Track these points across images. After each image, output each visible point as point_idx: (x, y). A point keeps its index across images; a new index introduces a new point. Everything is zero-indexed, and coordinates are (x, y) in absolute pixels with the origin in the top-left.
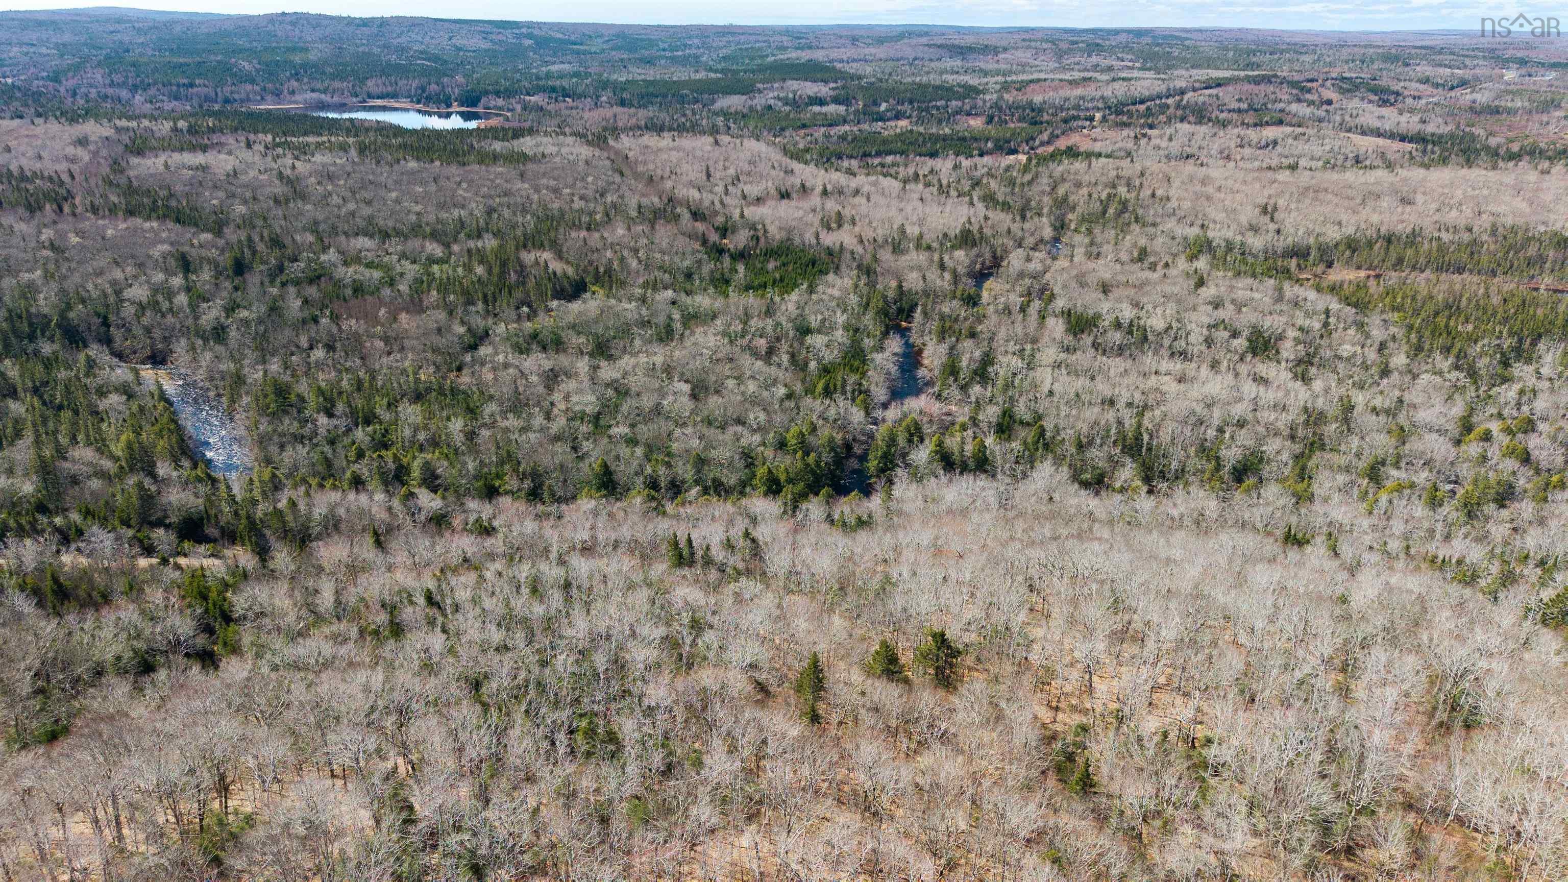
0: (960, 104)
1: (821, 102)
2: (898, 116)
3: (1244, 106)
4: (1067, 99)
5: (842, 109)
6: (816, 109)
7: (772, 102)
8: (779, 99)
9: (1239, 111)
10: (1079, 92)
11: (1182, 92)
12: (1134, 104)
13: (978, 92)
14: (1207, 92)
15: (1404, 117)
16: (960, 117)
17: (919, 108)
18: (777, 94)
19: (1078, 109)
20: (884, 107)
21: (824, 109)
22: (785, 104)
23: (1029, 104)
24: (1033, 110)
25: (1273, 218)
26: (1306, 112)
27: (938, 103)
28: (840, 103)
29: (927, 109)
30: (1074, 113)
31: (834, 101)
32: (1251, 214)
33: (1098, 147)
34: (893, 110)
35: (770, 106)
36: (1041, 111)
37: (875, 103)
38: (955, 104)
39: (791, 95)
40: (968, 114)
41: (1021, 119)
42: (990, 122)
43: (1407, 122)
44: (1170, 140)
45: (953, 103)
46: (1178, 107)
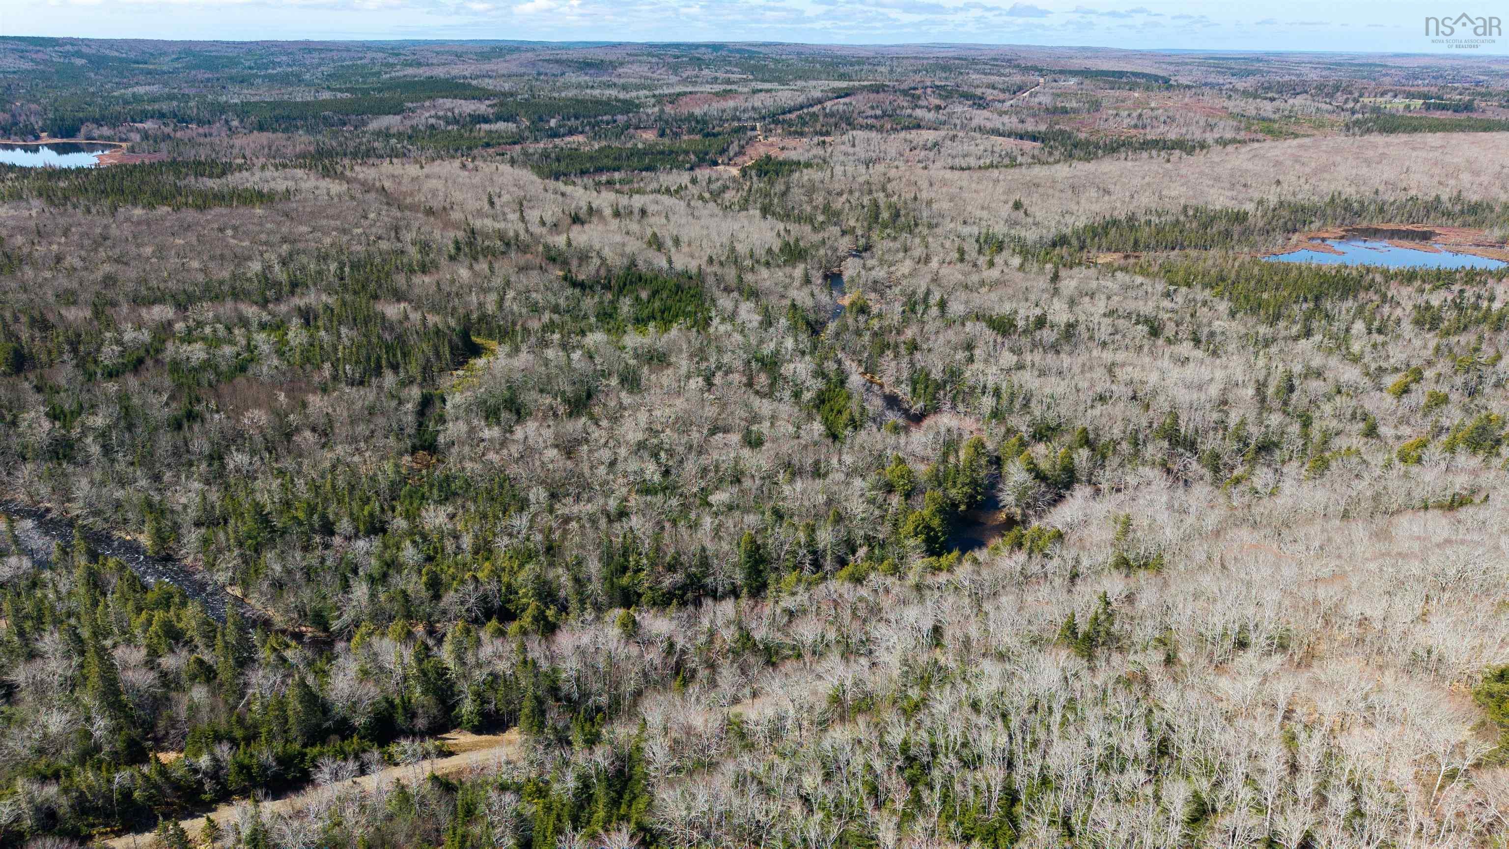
0: (625, 118)
1: (486, 120)
2: (571, 132)
3: (879, 112)
4: (724, 111)
5: (512, 126)
6: (486, 127)
7: (432, 121)
8: (439, 118)
9: (876, 117)
10: (731, 104)
11: (820, 101)
12: (784, 113)
13: (638, 106)
14: (842, 100)
15: (1006, 119)
16: (632, 131)
17: (589, 123)
18: (433, 113)
19: (739, 120)
20: (553, 123)
21: (493, 127)
22: (448, 123)
23: (691, 117)
24: (698, 122)
25: (1026, 213)
26: (931, 116)
27: (605, 118)
28: (506, 120)
29: (598, 124)
30: (736, 124)
31: (499, 118)
32: (1006, 210)
33: (793, 155)
34: (564, 126)
35: (432, 126)
36: (705, 123)
37: (541, 119)
38: (621, 118)
39: (450, 114)
40: (637, 128)
41: (691, 131)
42: (662, 135)
43: (1010, 122)
44: (854, 146)
45: (619, 117)
46: (826, 115)
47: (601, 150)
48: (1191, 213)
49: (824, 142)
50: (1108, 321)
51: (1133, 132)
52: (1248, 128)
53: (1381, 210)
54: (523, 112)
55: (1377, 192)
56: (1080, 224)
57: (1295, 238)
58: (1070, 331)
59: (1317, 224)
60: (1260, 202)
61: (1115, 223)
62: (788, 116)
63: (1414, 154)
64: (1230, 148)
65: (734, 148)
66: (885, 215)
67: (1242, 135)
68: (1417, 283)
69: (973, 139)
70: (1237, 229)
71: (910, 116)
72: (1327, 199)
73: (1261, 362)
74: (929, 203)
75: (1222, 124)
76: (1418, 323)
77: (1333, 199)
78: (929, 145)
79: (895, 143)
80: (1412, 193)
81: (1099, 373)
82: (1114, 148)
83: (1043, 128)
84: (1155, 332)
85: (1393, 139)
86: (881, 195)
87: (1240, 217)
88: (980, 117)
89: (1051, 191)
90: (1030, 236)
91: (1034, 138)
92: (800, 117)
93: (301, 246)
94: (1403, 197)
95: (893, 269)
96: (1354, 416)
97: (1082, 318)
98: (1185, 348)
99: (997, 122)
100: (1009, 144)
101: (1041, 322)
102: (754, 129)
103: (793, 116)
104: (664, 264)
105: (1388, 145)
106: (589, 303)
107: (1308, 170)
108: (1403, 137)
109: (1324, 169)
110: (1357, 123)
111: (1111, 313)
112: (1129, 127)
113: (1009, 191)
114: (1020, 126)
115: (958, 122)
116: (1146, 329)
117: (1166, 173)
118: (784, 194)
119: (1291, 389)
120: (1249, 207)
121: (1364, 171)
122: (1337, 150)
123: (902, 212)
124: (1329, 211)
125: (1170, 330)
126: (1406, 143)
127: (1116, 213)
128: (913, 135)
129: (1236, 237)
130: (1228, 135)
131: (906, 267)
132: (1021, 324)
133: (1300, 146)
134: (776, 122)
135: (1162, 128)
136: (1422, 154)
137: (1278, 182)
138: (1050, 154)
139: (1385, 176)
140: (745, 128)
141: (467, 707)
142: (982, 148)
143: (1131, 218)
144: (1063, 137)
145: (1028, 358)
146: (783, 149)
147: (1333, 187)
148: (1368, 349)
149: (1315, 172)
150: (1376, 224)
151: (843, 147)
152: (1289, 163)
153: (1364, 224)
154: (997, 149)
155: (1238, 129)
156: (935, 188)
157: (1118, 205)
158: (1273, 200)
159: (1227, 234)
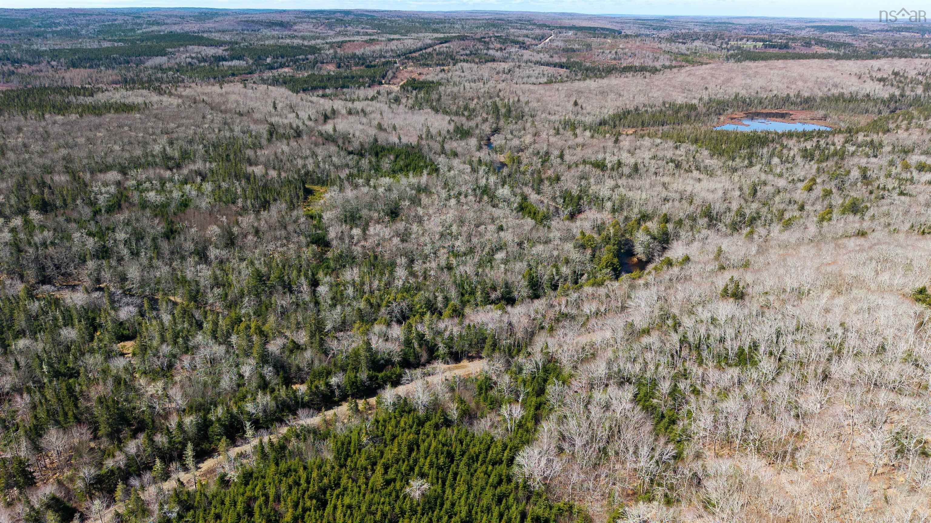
0: (313, 57)
1: (224, 59)
2: (282, 66)
3: (468, 52)
4: (373, 52)
5: (242, 63)
6: (226, 63)
7: (189, 60)
8: (193, 58)
9: (467, 55)
10: (377, 47)
11: (431, 46)
12: (410, 53)
13: (319, 49)
14: (444, 45)
15: (541, 55)
16: (319, 65)
17: (291, 60)
18: (188, 55)
19: (385, 57)
20: (269, 60)
21: (230, 63)
22: (200, 62)
23: (354, 56)
24: (359, 59)
25: (582, 107)
26: (498, 54)
27: (301, 57)
28: (238, 59)
29: (297, 60)
30: (383, 60)
31: (232, 58)
32: (570, 106)
33: (430, 78)
34: (276, 62)
35: (190, 63)
36: (364, 59)
37: (260, 58)
38: (311, 57)
39: (199, 55)
40: (322, 63)
41: (357, 64)
42: (339, 67)
43: (544, 57)
44: (463, 72)
45: (309, 56)
46: (437, 54)
47: (309, 76)
48: (667, 106)
49: (444, 70)
50: (653, 161)
51: (614, 62)
52: (676, 59)
53: (761, 103)
54: (246, 54)
55: (757, 93)
56: (611, 112)
57: (722, 118)
58: (636, 168)
59: (730, 111)
60: (701, 99)
61: (629, 112)
62: (414, 55)
63: (772, 72)
64: (675, 70)
65: (390, 74)
66: (503, 111)
67: (674, 63)
68: (795, 139)
69: (531, 67)
70: (693, 113)
71: (486, 54)
72: (733, 97)
73: (736, 179)
74: (527, 103)
75: (662, 57)
76: (804, 157)
77: (736, 96)
78: (506, 71)
79: (485, 70)
80: (775, 92)
81: (659, 188)
82: (610, 71)
83: (564, 60)
84: (678, 166)
85: (756, 63)
86: (497, 99)
87: (693, 108)
88: (527, 54)
89: (591, 96)
90: (588, 120)
91: (562, 67)
92: (421, 55)
93: (175, 135)
94: (771, 95)
95: (522, 140)
96: (790, 202)
97: (639, 161)
98: (696, 174)
99: (537, 57)
100: (551, 70)
101: (620, 164)
102: (395, 63)
103: (417, 54)
104: (397, 141)
105: (757, 67)
106: (364, 163)
107: (719, 81)
108: (762, 63)
109: (728, 80)
110: (732, 56)
111: (654, 157)
112: (611, 59)
113: (569, 96)
114: (551, 59)
115: (515, 57)
116: (673, 165)
117: (647, 84)
118: (439, 100)
119: (755, 191)
120: (695, 102)
121: (749, 81)
122: (731, 71)
123: (513, 109)
124: (735, 103)
125: (685, 166)
126: (766, 66)
127: (628, 106)
128: (495, 65)
129: (693, 118)
130: (667, 63)
131: (528, 139)
132: (609, 165)
133: (712, 69)
134: (408, 58)
135: (630, 60)
136: (776, 71)
137: (706, 88)
138: (576, 75)
139: (760, 84)
140: (390, 62)
141: (442, 349)
142: (537, 72)
143: (637, 109)
144: (579, 65)
145: (620, 182)
146: (420, 74)
147: (734, 90)
148: (784, 171)
149: (724, 83)
150: (759, 110)
151: (457, 73)
152: (709, 78)
153: (754, 110)
154: (546, 73)
155: (671, 61)
156: (527, 95)
157: (628, 102)
158: (706, 98)
159: (688, 117)
